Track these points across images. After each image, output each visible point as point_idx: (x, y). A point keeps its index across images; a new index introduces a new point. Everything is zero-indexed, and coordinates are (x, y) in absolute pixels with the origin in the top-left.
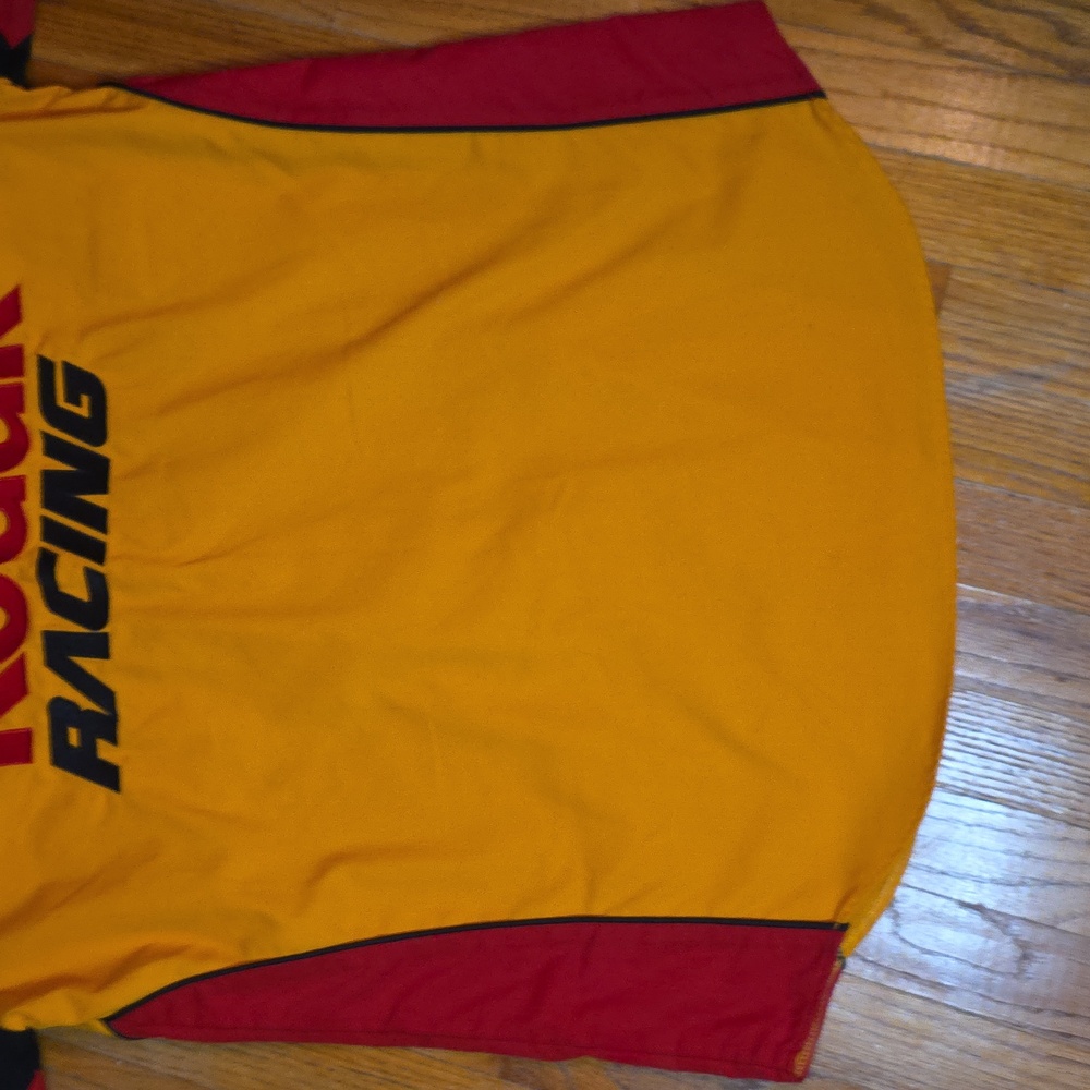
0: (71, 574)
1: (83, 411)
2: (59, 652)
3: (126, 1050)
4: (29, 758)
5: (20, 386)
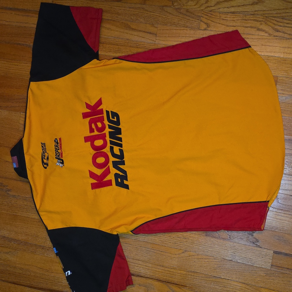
0: (116, 150)
1: (115, 120)
2: (115, 164)
3: (135, 237)
4: (112, 185)
5: (103, 116)
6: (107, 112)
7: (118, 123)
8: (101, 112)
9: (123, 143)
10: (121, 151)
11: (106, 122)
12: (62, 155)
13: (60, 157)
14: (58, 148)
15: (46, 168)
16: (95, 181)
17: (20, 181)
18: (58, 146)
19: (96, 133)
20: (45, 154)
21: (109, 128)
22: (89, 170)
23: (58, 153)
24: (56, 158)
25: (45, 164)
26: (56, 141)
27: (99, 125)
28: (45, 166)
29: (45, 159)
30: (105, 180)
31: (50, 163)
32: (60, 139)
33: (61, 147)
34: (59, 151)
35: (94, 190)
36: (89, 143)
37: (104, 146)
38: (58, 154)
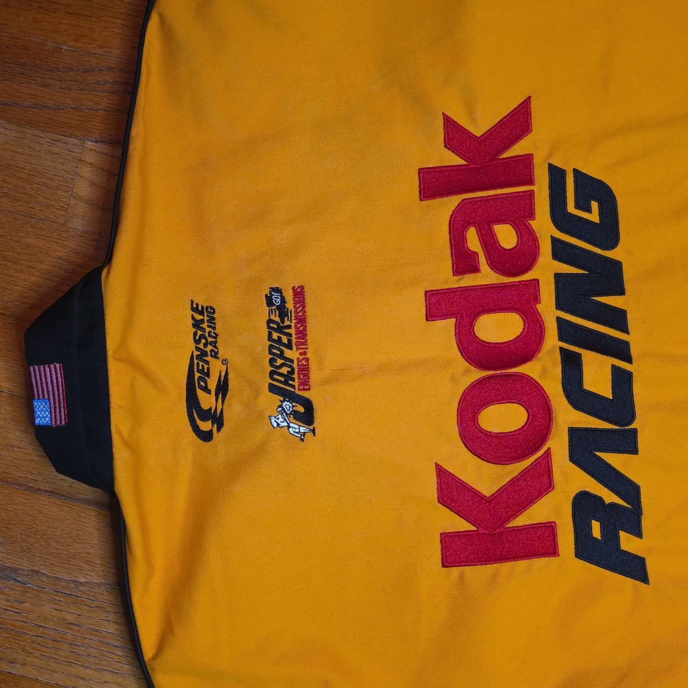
4: (553, 551)
5: (531, 194)
6: (556, 175)
7: (608, 232)
8: (522, 169)
9: (635, 339)
10: (622, 381)
11: (543, 225)
12: (307, 376)
13: (296, 383)
14: (285, 340)
15: (206, 437)
16: (463, 525)
17: (52, 493)
18: (289, 327)
19: (487, 276)
20: (207, 362)
21: (557, 255)
22: (437, 465)
23: (282, 365)
24: (272, 389)
25: (206, 415)
26: (273, 298)
27: (506, 236)
28: (205, 426)
29: (209, 392)
30: (521, 521)
31: (233, 410)
32: (299, 293)
33: (302, 334)
34: (292, 354)
35: (455, 571)
36: (446, 327)
37: (527, 347)
38: (285, 370)
